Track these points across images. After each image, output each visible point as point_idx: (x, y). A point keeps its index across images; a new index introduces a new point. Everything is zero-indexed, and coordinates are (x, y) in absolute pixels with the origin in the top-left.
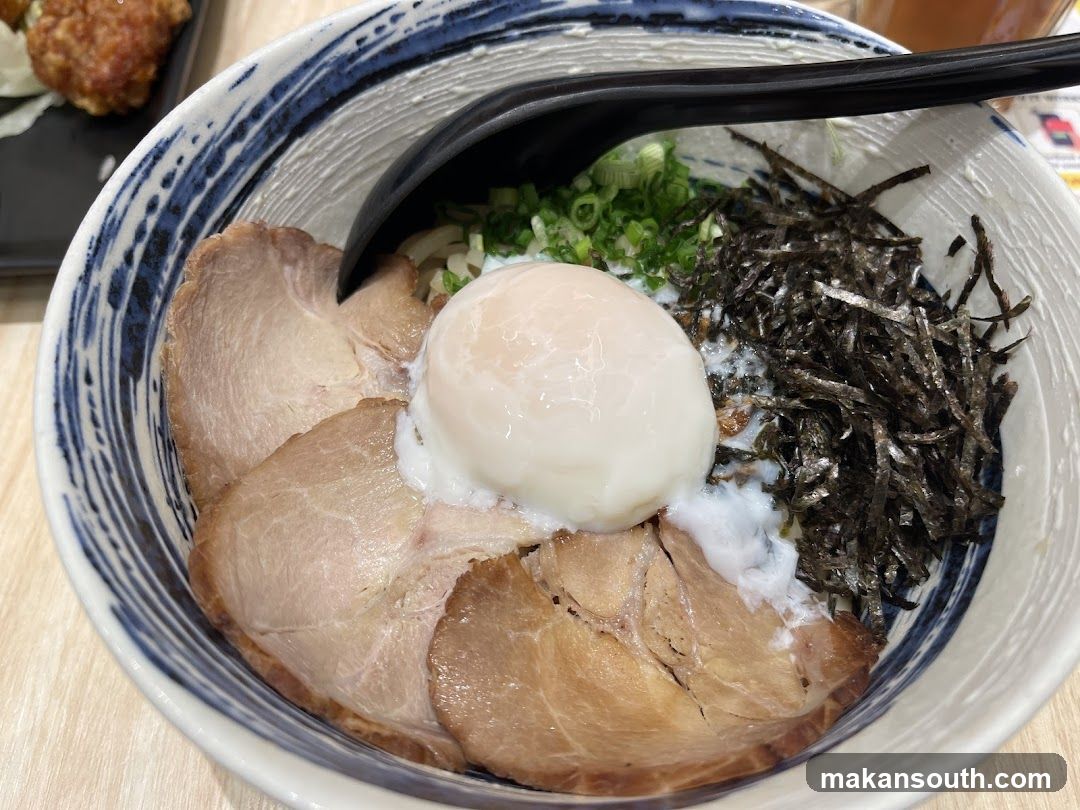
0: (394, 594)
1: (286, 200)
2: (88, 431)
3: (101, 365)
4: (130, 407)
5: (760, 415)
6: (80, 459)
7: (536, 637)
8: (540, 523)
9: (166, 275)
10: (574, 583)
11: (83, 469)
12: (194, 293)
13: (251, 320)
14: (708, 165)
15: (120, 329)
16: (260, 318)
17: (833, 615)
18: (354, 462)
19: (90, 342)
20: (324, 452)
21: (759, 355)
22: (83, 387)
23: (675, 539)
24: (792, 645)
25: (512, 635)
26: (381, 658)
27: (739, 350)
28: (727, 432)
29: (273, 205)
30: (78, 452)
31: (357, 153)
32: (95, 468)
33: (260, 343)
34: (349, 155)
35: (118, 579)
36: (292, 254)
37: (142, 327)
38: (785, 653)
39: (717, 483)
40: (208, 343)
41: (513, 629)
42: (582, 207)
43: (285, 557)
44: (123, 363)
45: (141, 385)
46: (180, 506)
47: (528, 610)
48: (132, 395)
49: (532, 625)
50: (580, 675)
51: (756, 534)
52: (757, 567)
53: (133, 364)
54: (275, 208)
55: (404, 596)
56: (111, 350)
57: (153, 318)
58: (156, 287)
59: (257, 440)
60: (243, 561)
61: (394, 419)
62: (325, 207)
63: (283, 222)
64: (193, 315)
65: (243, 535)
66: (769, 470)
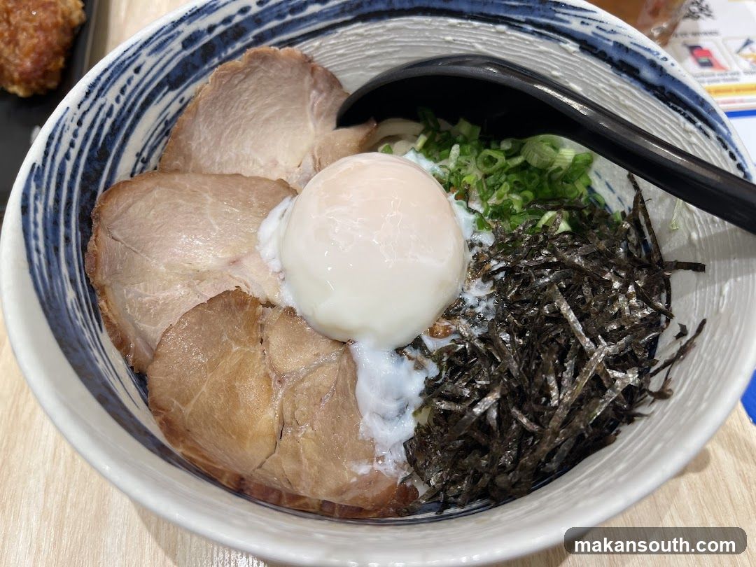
0: (200, 276)
1: (336, 54)
2: (113, 92)
3: (152, 69)
4: (155, 99)
5: (456, 337)
6: (95, 100)
7: (235, 349)
8: (286, 297)
9: (230, 51)
10: (276, 340)
11: (92, 105)
12: (239, 69)
13: (270, 106)
14: (606, 187)
15: (179, 60)
16: (278, 108)
17: (403, 482)
18: (247, 204)
19: (153, 55)
20: (240, 190)
21: (497, 307)
22: (130, 72)
23: (348, 362)
24: (363, 475)
25: (225, 338)
26: (164, 299)
27: (490, 296)
28: (432, 333)
29: (325, 53)
30: (98, 96)
31: (395, 51)
32: (100, 109)
33: (267, 120)
34: (390, 50)
35: (53, 157)
36: (321, 86)
37: (196, 68)
38: (354, 474)
39: (401, 355)
40: (232, 99)
41: (228, 336)
42: (490, 157)
43: (167, 220)
44: (168, 76)
45: (172, 94)
46: (145, 161)
47: (242, 332)
48: (161, 95)
49: (238, 341)
50: (237, 384)
51: (398, 399)
52: (383, 418)
53: (175, 80)
54: (326, 55)
55: (202, 281)
56: (165, 66)
57: (207, 67)
58: (219, 53)
59: (220, 164)
60: (141, 204)
61: (283, 198)
62: (361, 72)
63: (328, 66)
64: (231, 79)
65: (156, 194)
66: (433, 370)
